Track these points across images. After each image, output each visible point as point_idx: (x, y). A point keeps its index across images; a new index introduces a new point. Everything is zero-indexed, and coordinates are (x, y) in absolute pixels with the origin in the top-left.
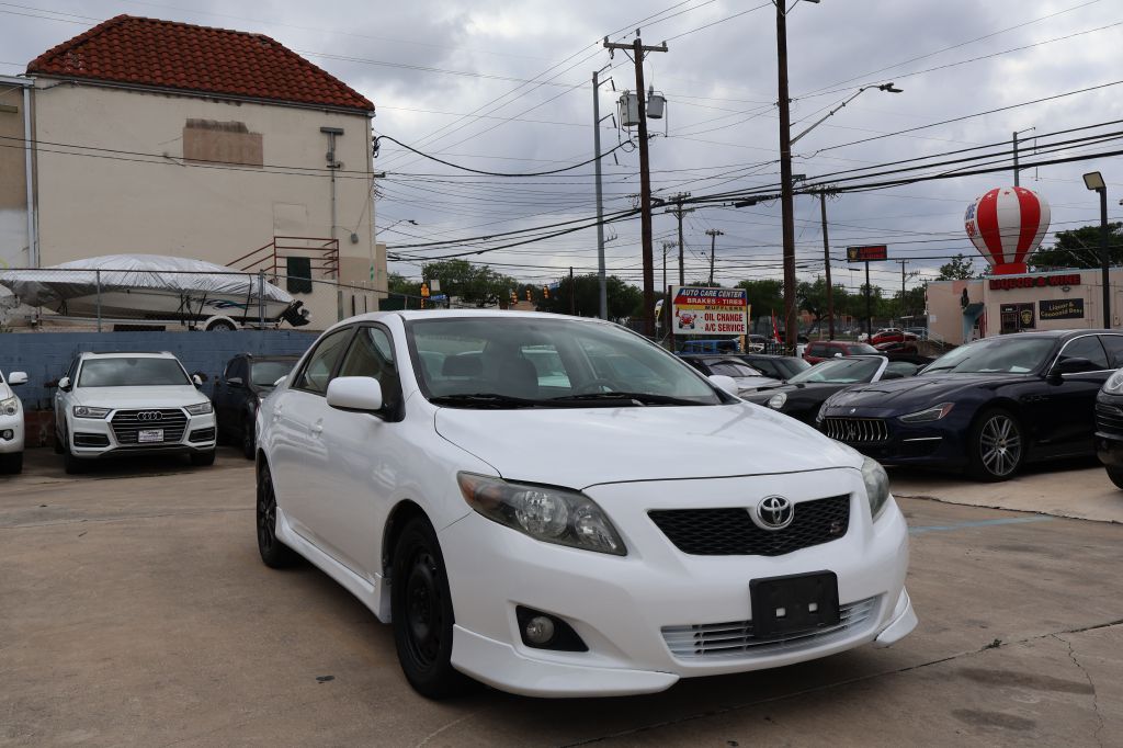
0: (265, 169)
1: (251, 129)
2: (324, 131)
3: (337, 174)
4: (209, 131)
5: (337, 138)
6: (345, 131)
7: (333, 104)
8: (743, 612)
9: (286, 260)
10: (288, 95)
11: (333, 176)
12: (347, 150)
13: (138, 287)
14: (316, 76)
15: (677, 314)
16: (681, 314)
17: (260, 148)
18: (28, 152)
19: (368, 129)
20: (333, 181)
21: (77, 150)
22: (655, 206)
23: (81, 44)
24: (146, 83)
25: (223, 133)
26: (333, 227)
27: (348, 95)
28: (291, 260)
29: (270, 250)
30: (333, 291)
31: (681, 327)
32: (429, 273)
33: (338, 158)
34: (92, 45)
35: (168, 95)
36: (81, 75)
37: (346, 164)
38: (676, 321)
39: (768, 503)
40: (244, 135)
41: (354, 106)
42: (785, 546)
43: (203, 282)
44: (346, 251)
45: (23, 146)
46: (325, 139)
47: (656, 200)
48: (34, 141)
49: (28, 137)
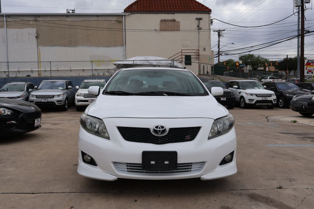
0: (181, 31)
1: (177, 20)
2: (197, 19)
3: (200, 31)
4: (166, 22)
5: (201, 21)
6: (203, 19)
7: (200, 11)
8: (139, 161)
9: (184, 56)
10: (187, 10)
11: (199, 31)
12: (203, 24)
13: (143, 65)
14: (196, 3)
15: (306, 69)
16: (308, 68)
17: (179, 26)
18: (124, 32)
19: (210, 17)
20: (199, 33)
21: (135, 30)
22: (306, 33)
23: (136, 3)
24: (151, 11)
25: (170, 22)
26: (199, 46)
27: (204, 8)
28: (186, 56)
29: (180, 54)
30: (197, 65)
31: (308, 73)
32: (241, 58)
33: (201, 26)
34: (139, 3)
35: (156, 14)
36: (136, 11)
37: (203, 28)
38: (306, 71)
39: (157, 127)
40: (175, 22)
41: (205, 11)
42: (163, 142)
43: (159, 63)
44: (202, 52)
45: (123, 30)
46: (197, 21)
47: (307, 31)
48: (125, 29)
49: (124, 29)
